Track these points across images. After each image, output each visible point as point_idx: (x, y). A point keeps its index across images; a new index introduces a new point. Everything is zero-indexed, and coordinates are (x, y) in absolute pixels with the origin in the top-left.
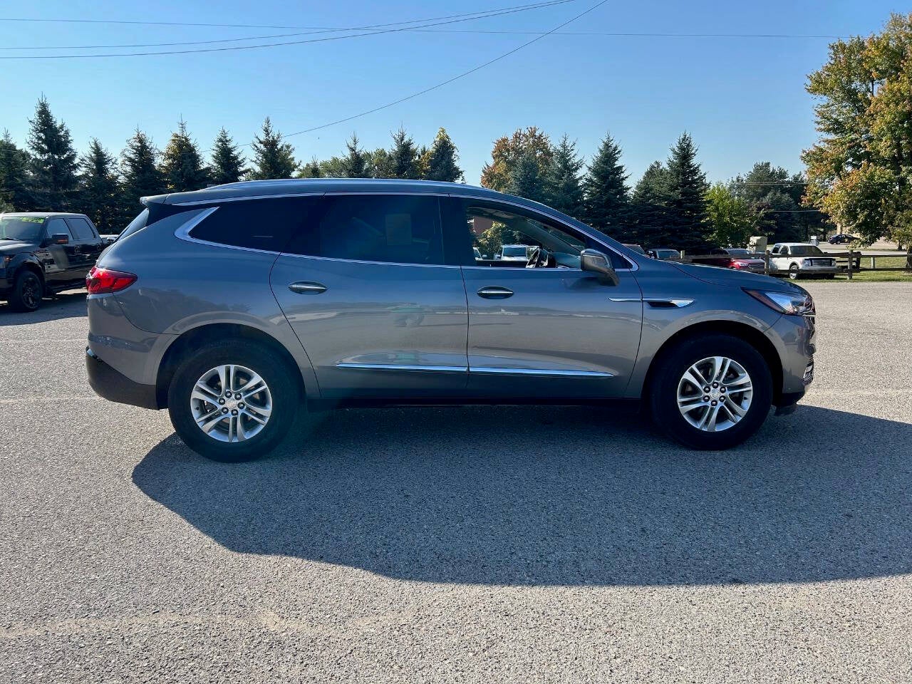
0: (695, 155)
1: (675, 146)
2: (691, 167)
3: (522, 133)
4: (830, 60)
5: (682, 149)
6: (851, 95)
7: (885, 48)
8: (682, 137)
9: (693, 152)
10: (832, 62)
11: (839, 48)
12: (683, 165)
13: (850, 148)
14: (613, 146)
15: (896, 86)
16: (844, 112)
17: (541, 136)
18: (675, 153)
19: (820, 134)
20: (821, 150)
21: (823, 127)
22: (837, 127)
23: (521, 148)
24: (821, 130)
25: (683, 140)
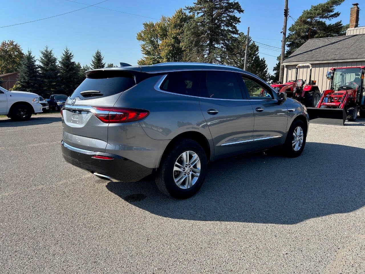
0: (103, 59)
1: (95, 55)
2: (102, 64)
3: (6, 42)
4: (144, 29)
5: (98, 57)
6: (152, 42)
7: (161, 27)
8: (97, 52)
9: (102, 58)
10: (145, 29)
11: (146, 25)
12: (99, 63)
13: (153, 60)
14: (69, 53)
15: (167, 41)
16: (149, 48)
17: (16, 45)
18: (95, 58)
19: (143, 55)
20: (144, 61)
21: (144, 53)
22: (148, 53)
23: (6, 50)
24: (143, 53)
25: (98, 53)
